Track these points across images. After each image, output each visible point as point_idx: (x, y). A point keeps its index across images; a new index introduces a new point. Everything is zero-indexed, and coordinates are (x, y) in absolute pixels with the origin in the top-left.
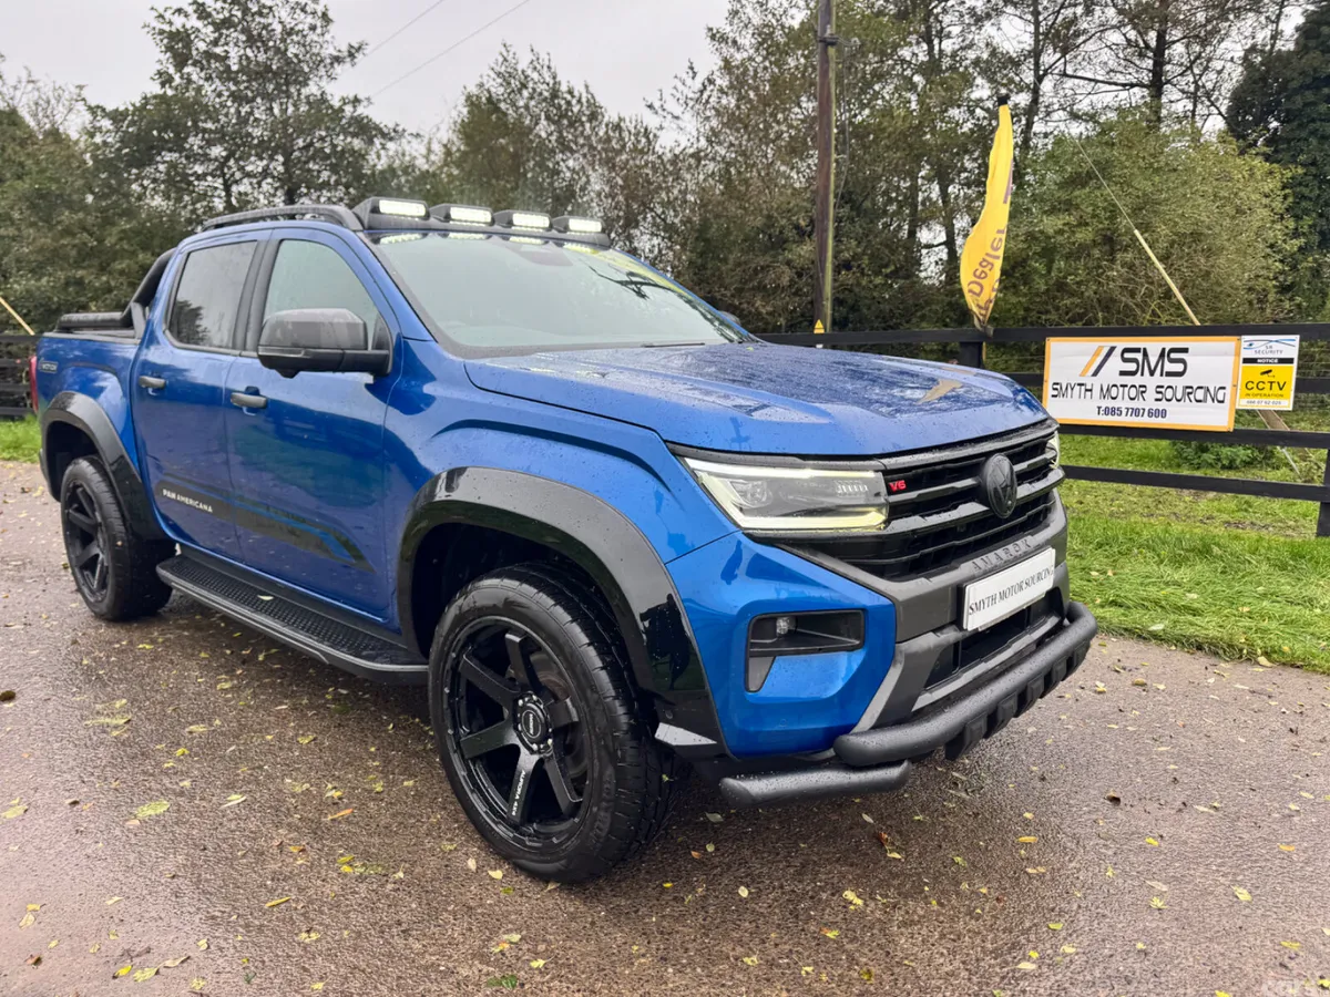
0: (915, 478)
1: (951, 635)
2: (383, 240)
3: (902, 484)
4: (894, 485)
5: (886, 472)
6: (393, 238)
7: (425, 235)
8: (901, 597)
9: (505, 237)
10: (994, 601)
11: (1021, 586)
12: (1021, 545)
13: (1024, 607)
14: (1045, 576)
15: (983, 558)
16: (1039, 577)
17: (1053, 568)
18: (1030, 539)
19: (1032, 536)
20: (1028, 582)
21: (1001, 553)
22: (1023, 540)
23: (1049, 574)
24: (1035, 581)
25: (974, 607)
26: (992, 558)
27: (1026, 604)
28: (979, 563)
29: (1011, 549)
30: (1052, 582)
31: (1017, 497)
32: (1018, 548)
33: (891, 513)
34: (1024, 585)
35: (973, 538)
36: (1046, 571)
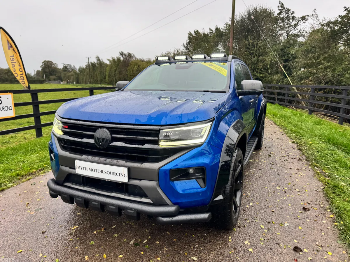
0: (71, 126)
1: (73, 171)
3: (67, 127)
5: (63, 123)
6: (163, 65)
8: (59, 154)
10: (86, 170)
11: (102, 172)
12: (115, 161)
13: (107, 180)
14: (120, 176)
15: (94, 157)
16: (114, 174)
17: (127, 175)
18: (122, 162)
19: (126, 162)
20: (106, 172)
21: (102, 159)
22: (118, 161)
23: (123, 176)
24: (112, 174)
25: (77, 167)
26: (97, 159)
27: (107, 179)
28: (90, 158)
29: (108, 160)
30: (125, 180)
31: (110, 144)
32: (112, 161)
33: (65, 133)
34: (104, 172)
35: (90, 150)
36: (120, 174)
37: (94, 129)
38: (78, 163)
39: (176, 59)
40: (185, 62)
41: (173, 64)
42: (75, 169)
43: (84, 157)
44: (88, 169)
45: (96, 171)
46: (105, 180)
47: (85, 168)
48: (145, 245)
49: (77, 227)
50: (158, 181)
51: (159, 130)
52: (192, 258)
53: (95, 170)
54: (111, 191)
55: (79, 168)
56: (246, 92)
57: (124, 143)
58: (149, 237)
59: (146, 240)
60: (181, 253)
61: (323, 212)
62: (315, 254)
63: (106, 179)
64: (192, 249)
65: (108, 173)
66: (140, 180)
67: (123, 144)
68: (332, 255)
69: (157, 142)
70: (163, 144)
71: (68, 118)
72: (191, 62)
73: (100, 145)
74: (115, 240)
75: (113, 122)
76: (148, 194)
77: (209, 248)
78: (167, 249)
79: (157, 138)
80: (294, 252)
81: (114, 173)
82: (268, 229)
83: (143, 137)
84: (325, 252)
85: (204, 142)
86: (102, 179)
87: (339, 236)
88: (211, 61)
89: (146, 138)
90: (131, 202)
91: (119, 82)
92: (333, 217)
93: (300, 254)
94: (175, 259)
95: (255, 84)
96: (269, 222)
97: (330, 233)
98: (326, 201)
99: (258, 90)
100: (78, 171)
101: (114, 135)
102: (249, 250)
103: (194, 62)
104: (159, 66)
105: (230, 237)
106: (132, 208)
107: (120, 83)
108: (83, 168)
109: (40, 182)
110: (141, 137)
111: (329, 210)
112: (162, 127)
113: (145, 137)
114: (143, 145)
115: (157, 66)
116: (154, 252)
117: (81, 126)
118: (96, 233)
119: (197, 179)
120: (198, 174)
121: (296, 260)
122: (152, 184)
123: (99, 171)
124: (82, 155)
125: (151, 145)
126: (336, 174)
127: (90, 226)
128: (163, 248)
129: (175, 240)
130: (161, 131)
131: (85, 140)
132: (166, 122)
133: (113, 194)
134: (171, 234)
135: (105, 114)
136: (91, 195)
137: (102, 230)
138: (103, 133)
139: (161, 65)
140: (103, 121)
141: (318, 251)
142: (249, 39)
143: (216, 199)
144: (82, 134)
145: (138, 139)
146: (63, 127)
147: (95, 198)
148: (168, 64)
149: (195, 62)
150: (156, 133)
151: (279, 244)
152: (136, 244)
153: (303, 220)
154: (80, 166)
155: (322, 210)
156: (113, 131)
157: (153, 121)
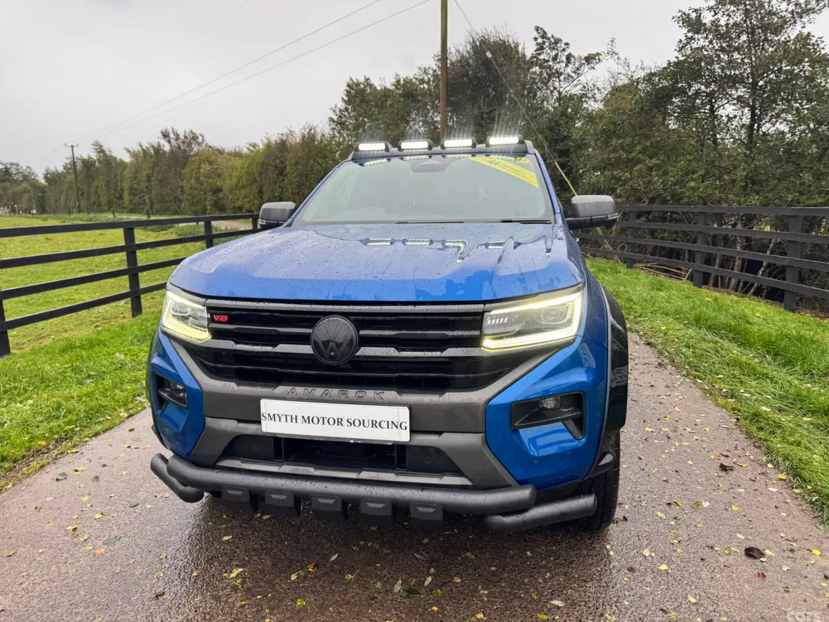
0: (236, 316)
1: (250, 429)
2: (365, 164)
3: (226, 318)
4: (216, 318)
5: (210, 309)
6: (372, 163)
7: (389, 160)
8: (205, 388)
9: (444, 155)
10: (294, 421)
11: (339, 422)
12: (370, 394)
13: (352, 441)
14: (388, 428)
15: (310, 389)
16: (374, 424)
17: (408, 425)
18: (391, 395)
19: (400, 393)
20: (352, 422)
21: (335, 392)
22: (378, 392)
23: (397, 427)
24: (366, 424)
25: (267, 416)
26: (319, 391)
27: (354, 439)
28: (300, 390)
29: (352, 393)
30: (403, 436)
31: (358, 354)
32: (362, 395)
33: (217, 334)
34: (345, 422)
35: (299, 371)
36: (390, 423)
37: (311, 319)
38: (267, 406)
39: (404, 150)
40: (424, 157)
41: (395, 161)
42: (259, 422)
43: (281, 389)
44: (300, 419)
45: (323, 420)
46: (346, 441)
47: (289, 418)
48: (431, 591)
49: (241, 570)
50: (485, 432)
51: (482, 314)
52: (553, 602)
53: (321, 420)
54: (359, 467)
55: (273, 417)
56: (585, 220)
57: (393, 349)
58: (432, 570)
59: (429, 579)
60: (523, 595)
61: (760, 470)
62: (789, 557)
63: (351, 439)
64: (540, 583)
65: (357, 423)
66: (440, 433)
67: (391, 352)
68: (821, 555)
69: (475, 342)
70: (490, 346)
71: (227, 295)
72: (440, 156)
73: (332, 358)
74: (352, 588)
75: (359, 299)
76: (461, 466)
77: (576, 576)
78: (486, 592)
79: (476, 333)
80: (750, 561)
81: (374, 422)
82: (675, 518)
83: (442, 330)
84: (808, 552)
85: (576, 335)
86: (340, 440)
87: (816, 515)
88: (487, 154)
89: (450, 333)
90: (423, 490)
91: (266, 206)
92: (784, 477)
93: (762, 562)
94: (516, 611)
95: (602, 203)
96: (669, 504)
97: (796, 512)
98: (755, 446)
99: (609, 216)
100: (269, 427)
101: (363, 332)
102: (660, 568)
103: (447, 156)
104: (362, 165)
105: (608, 547)
106: (430, 503)
107: (274, 207)
108: (283, 418)
109: (76, 471)
110: (435, 332)
111: (770, 466)
112: (487, 306)
113: (446, 330)
114: (442, 350)
115: (357, 166)
116: (462, 603)
117: (269, 314)
118: (297, 578)
119: (565, 422)
120: (566, 408)
121: (763, 574)
122: (472, 440)
123: (331, 421)
124: (275, 387)
125: (464, 349)
126: (742, 391)
127: (274, 565)
128: (476, 590)
129: (493, 568)
130: (486, 314)
131: (283, 348)
132: (495, 294)
133: (365, 475)
134: (475, 556)
135: (333, 283)
136: (314, 483)
137: (310, 569)
138: (336, 329)
139: (368, 163)
140: (331, 298)
141: (792, 551)
142: (482, 105)
143: (604, 462)
144: (274, 333)
145: (428, 337)
146: (211, 320)
147: (326, 487)
148: (385, 160)
149: (450, 156)
150: (475, 321)
151: (712, 548)
152: (411, 592)
153: (731, 491)
154: (276, 413)
155: (756, 465)
156: (361, 321)
157: (461, 292)
